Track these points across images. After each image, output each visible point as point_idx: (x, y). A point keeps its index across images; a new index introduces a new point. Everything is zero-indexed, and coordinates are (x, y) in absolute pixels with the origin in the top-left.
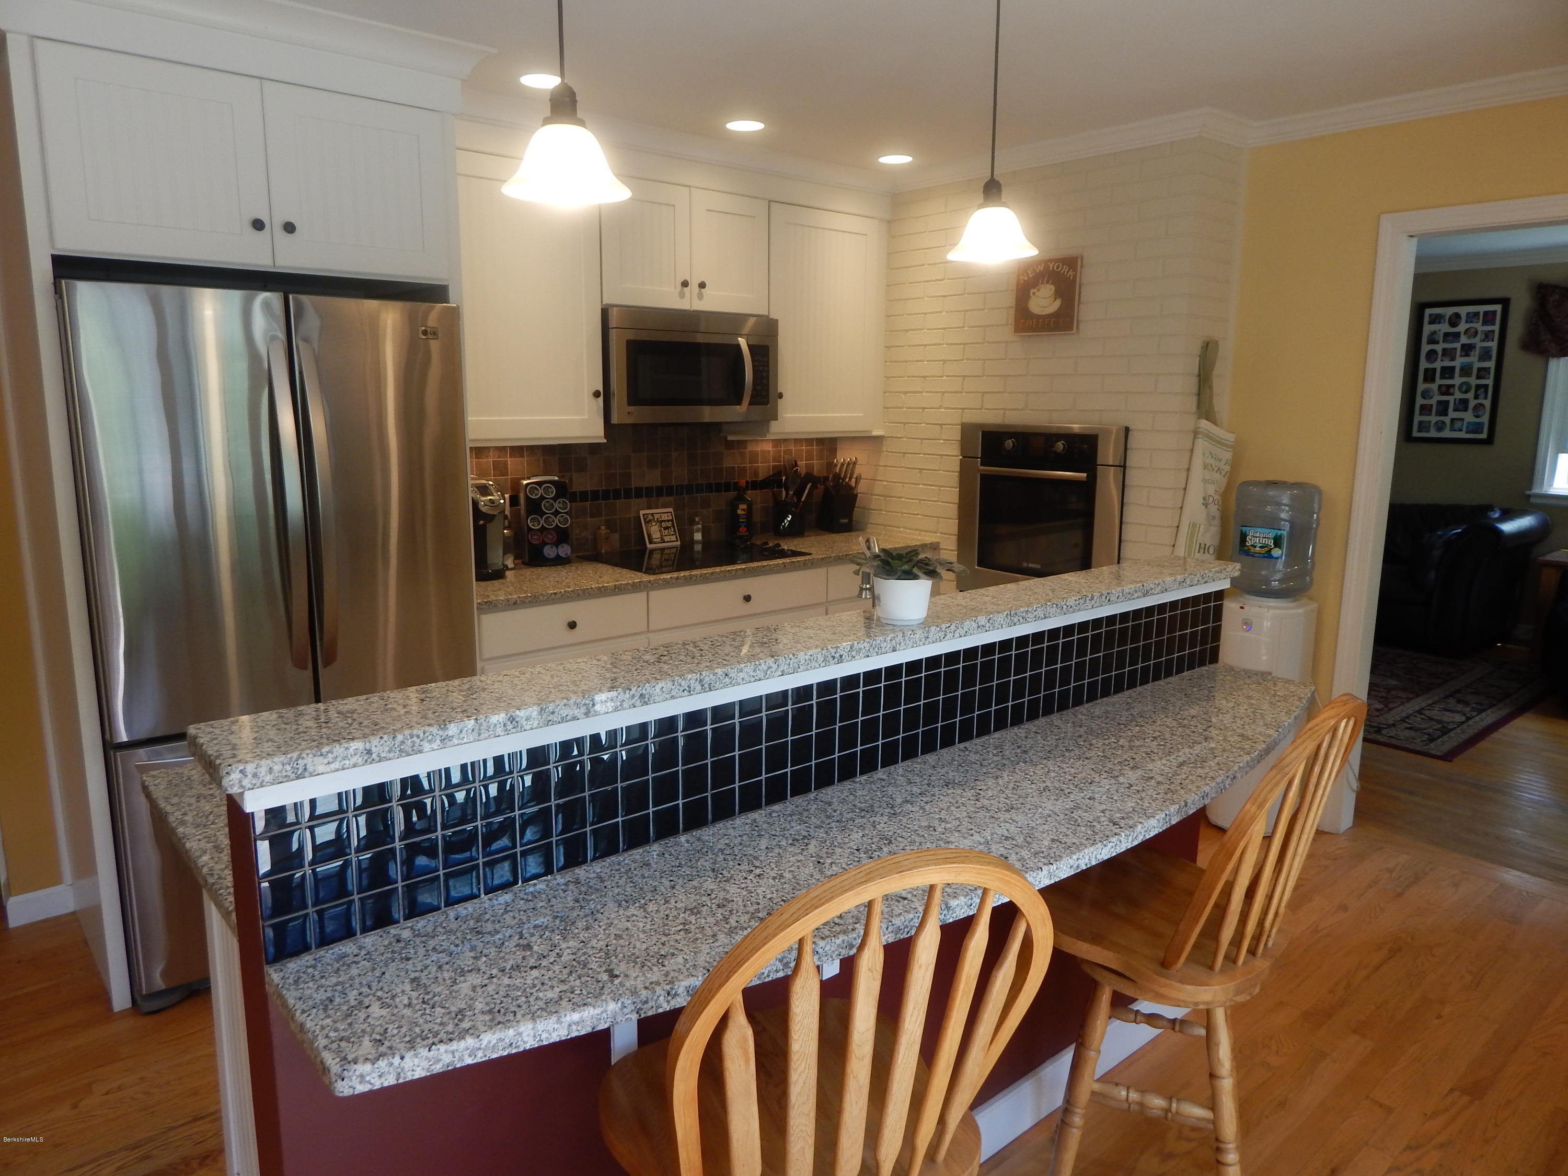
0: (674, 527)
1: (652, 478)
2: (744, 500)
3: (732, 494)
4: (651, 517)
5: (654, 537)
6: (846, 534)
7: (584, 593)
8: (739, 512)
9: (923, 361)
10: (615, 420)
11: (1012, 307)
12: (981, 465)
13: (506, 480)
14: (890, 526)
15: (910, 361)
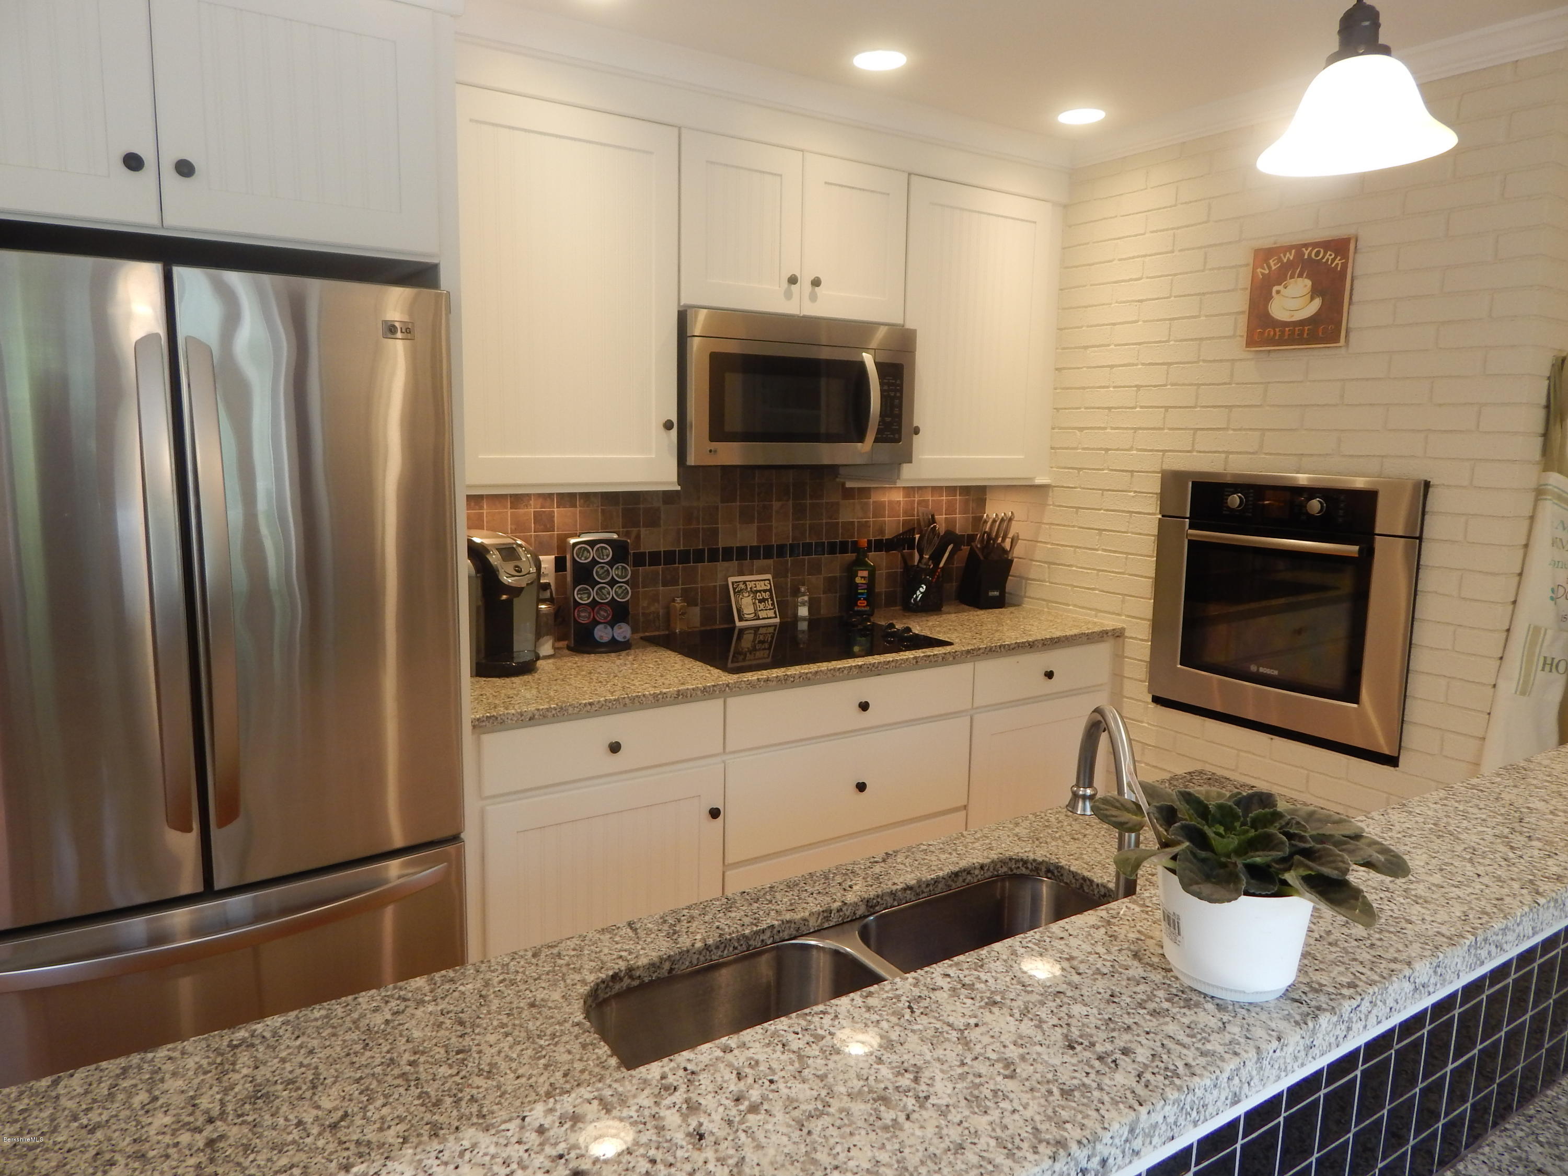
0: (772, 600)
1: (747, 536)
2: (864, 565)
3: (850, 557)
4: (742, 586)
5: (745, 612)
6: (997, 611)
7: (633, 703)
8: (858, 580)
9: (1108, 387)
10: (691, 461)
11: (1243, 312)
12: (1190, 528)
13: (551, 537)
14: (1056, 603)
15: (1088, 388)
